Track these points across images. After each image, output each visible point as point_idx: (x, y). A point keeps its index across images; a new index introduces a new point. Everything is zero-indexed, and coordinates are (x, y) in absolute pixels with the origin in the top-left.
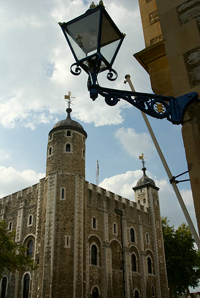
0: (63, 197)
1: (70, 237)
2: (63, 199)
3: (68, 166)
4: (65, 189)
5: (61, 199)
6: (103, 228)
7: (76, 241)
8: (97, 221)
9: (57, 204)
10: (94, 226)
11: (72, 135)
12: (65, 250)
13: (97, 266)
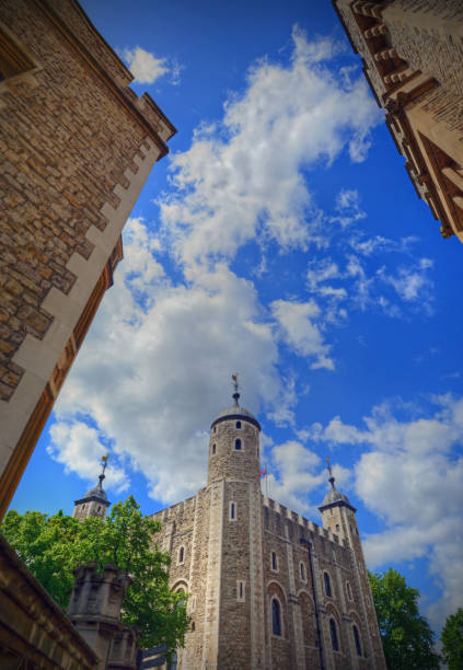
0: (233, 517)
1: (244, 583)
2: (233, 520)
4: (235, 503)
5: (230, 520)
6: (287, 570)
7: (253, 590)
8: (277, 558)
9: (224, 527)
10: (274, 567)
11: (243, 428)
12: (239, 606)
13: (282, 638)
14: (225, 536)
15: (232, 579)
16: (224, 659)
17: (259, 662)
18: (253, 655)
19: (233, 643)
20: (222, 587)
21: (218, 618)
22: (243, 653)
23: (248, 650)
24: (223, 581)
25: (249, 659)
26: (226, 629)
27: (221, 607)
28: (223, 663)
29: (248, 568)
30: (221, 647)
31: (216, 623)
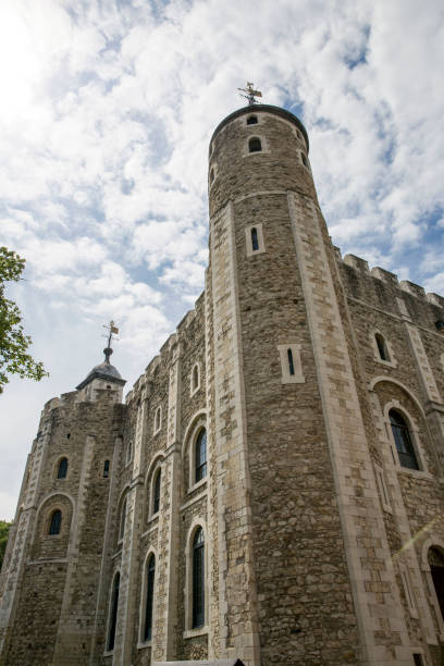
0: (255, 247)
1: (296, 349)
2: (257, 252)
3: (259, 179)
4: (259, 227)
5: (250, 253)
6: (415, 364)
7: (322, 358)
8: (388, 345)
9: (239, 269)
10: (383, 355)
11: (261, 122)
12: (288, 390)
13: (426, 474)
14: (242, 282)
15: (268, 346)
16: (262, 499)
17: (359, 493)
18: (340, 481)
19: (282, 463)
20: (244, 366)
21: (240, 423)
22: (313, 480)
23: (324, 473)
24: (245, 355)
25: (330, 490)
26: (263, 439)
27: (247, 401)
28: (262, 507)
29: (303, 323)
30: (255, 476)
31: (239, 434)
